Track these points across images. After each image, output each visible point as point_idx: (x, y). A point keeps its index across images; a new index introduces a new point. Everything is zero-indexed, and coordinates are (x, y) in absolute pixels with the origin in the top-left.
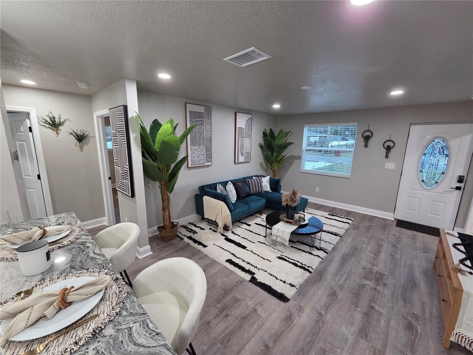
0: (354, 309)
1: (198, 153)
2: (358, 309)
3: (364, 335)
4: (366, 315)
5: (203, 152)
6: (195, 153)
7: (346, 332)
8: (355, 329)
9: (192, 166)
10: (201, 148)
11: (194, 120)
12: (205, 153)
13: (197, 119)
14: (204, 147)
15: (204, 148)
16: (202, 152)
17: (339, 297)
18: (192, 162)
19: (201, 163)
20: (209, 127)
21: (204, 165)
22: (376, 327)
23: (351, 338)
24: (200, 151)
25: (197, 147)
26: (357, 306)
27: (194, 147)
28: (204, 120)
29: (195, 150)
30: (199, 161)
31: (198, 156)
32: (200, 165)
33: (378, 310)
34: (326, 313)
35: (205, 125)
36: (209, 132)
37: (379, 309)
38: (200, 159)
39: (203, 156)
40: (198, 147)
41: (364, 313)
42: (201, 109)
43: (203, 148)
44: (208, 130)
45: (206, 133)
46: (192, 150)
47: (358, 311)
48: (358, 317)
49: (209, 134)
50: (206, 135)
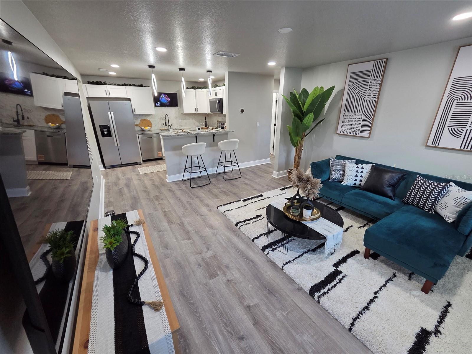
0: (195, 230)
1: (351, 119)
2: (193, 232)
3: (180, 224)
4: (188, 233)
5: (359, 120)
6: (347, 120)
7: (187, 219)
8: (186, 223)
9: (341, 133)
10: (356, 115)
11: (355, 82)
12: (362, 121)
13: (359, 80)
14: (361, 113)
15: (361, 115)
16: (357, 119)
17: (207, 229)
18: (342, 128)
19: (353, 132)
20: (375, 88)
21: (357, 135)
22: (179, 231)
23: (183, 219)
24: (355, 118)
25: (352, 113)
26: (195, 232)
27: (348, 113)
28: (370, 79)
29: (348, 116)
30: (350, 129)
31: (350, 124)
32: (351, 134)
33: (186, 240)
34: (201, 218)
35: (370, 86)
36: (375, 94)
37: (186, 242)
38: (352, 127)
39: (358, 124)
40: (354, 113)
41: (189, 232)
42: (369, 66)
43: (359, 115)
44: (374, 91)
45: (369, 96)
46: (344, 116)
47: (193, 231)
48: (190, 229)
49: (374, 96)
50: (368, 98)
